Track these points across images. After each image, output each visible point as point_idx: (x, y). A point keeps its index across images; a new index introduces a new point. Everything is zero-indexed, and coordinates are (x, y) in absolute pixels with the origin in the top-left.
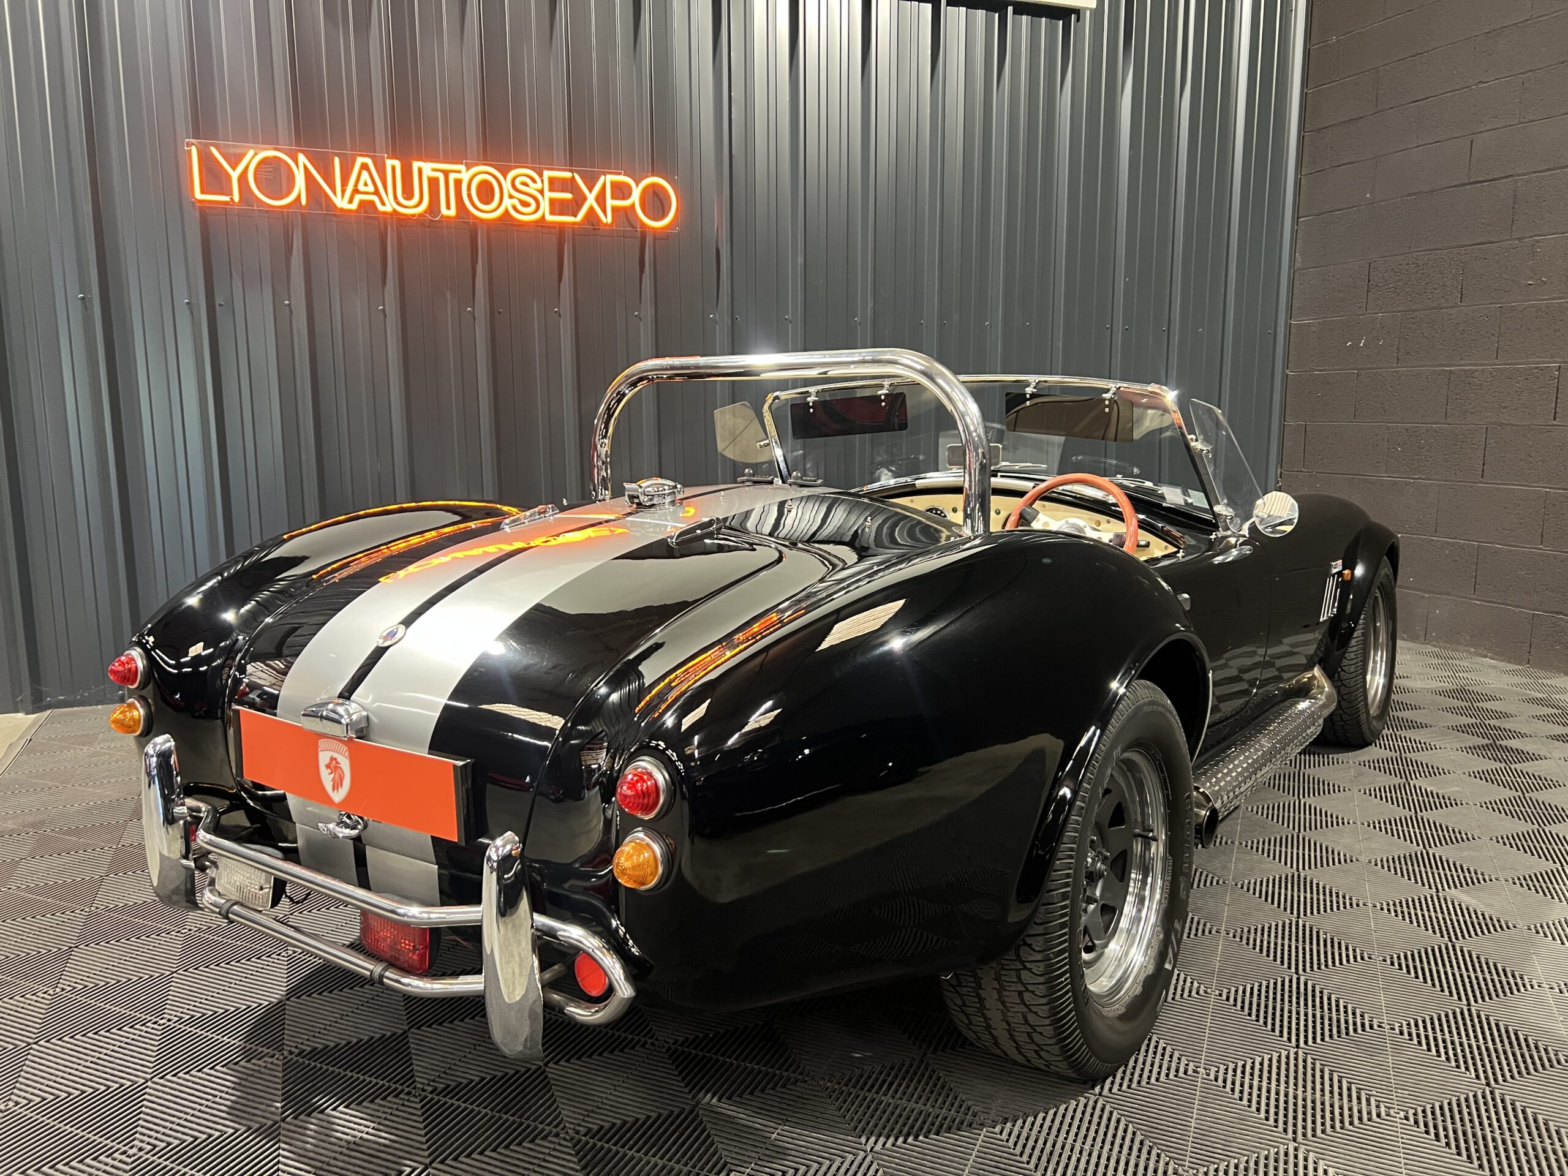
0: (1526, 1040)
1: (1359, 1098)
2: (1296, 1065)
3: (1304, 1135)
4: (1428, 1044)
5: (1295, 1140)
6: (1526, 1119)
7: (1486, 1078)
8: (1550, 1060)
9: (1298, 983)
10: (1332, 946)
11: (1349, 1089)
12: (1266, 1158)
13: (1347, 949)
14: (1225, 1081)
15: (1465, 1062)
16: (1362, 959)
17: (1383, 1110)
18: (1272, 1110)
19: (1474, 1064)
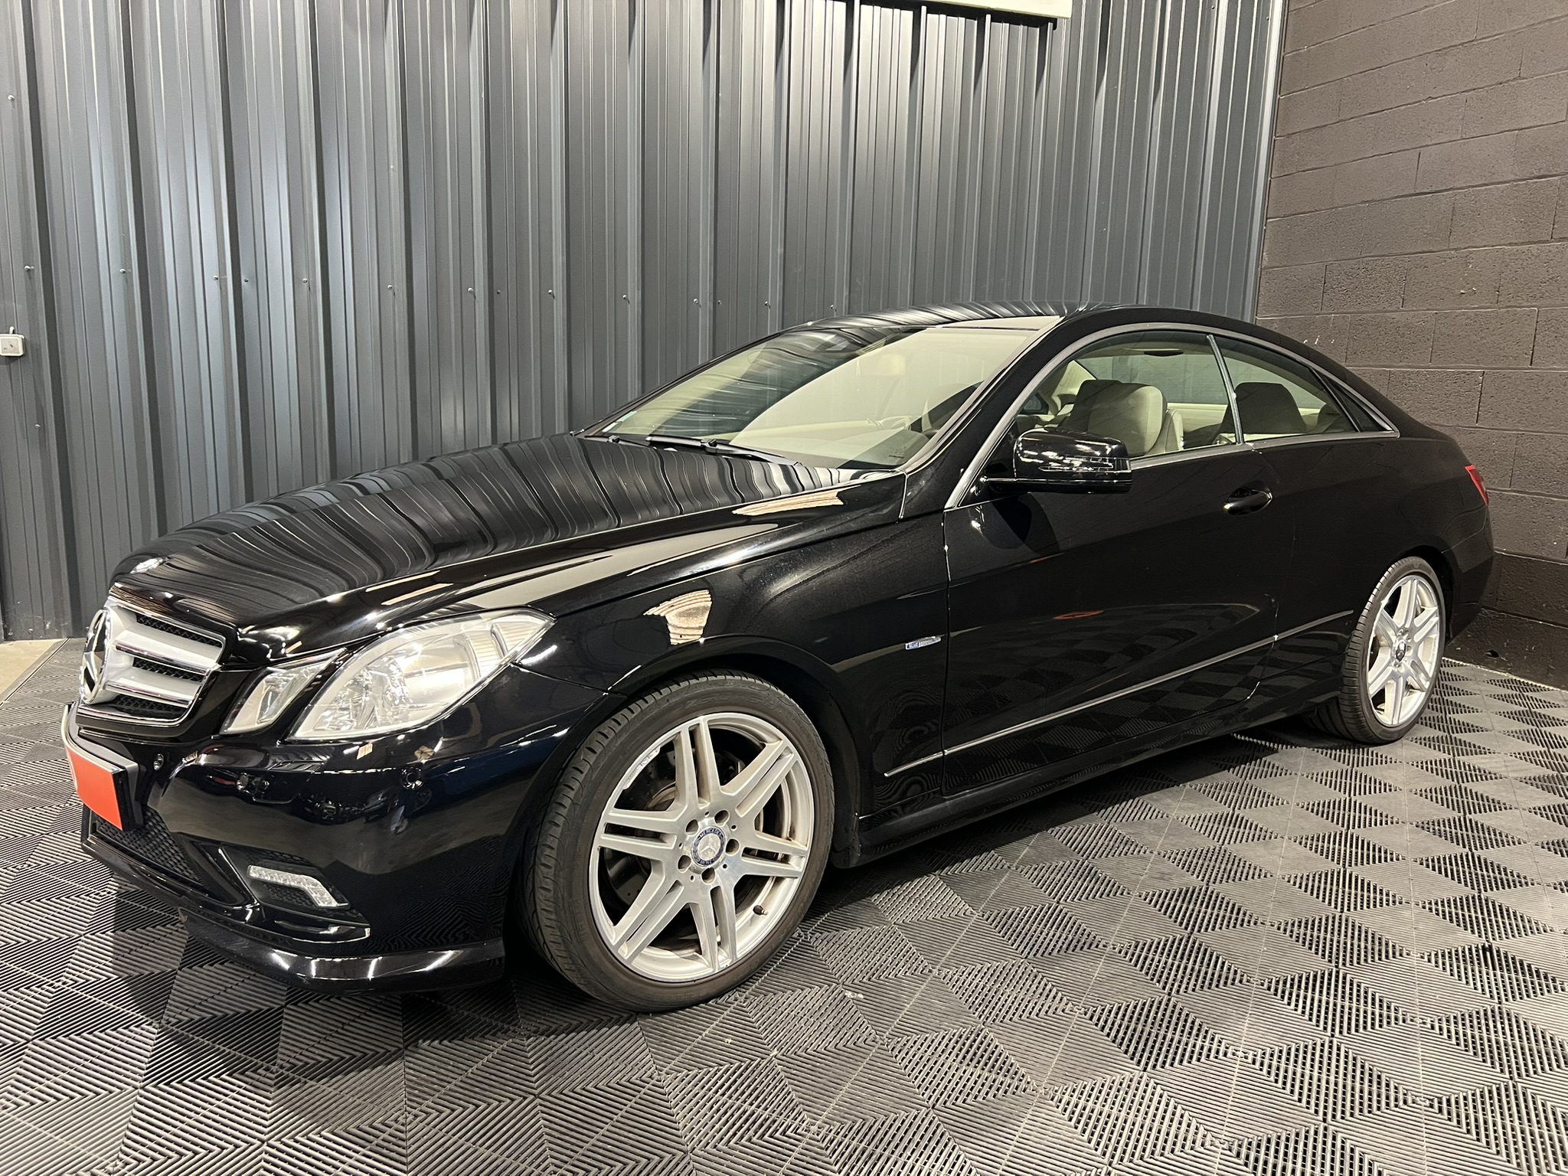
0: (1223, 963)
1: (1054, 997)
7: (1171, 989)
8: (1234, 980)
9: (1054, 910)
11: (1050, 991)
13: (1113, 886)
15: (1161, 977)
16: (1122, 894)
17: (1070, 1005)
19: (1167, 978)
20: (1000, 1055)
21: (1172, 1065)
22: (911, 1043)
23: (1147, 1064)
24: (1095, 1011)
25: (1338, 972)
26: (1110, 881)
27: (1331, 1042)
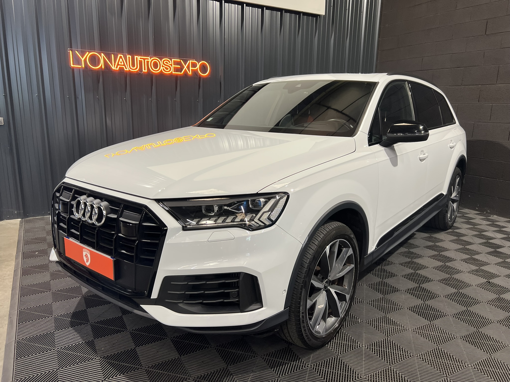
0: (432, 292)
1: (398, 306)
2: (384, 299)
3: (387, 313)
4: (411, 294)
5: (385, 314)
6: (432, 308)
8: (437, 296)
9: (383, 282)
10: (390, 273)
11: (396, 304)
12: (380, 318)
13: (393, 274)
14: (370, 303)
15: (419, 297)
17: (403, 307)
18: (380, 309)
19: (421, 298)
20: (394, 322)
21: (436, 320)
22: (371, 322)
23: (430, 320)
24: (409, 308)
25: (459, 292)
26: (391, 273)
27: (467, 310)
